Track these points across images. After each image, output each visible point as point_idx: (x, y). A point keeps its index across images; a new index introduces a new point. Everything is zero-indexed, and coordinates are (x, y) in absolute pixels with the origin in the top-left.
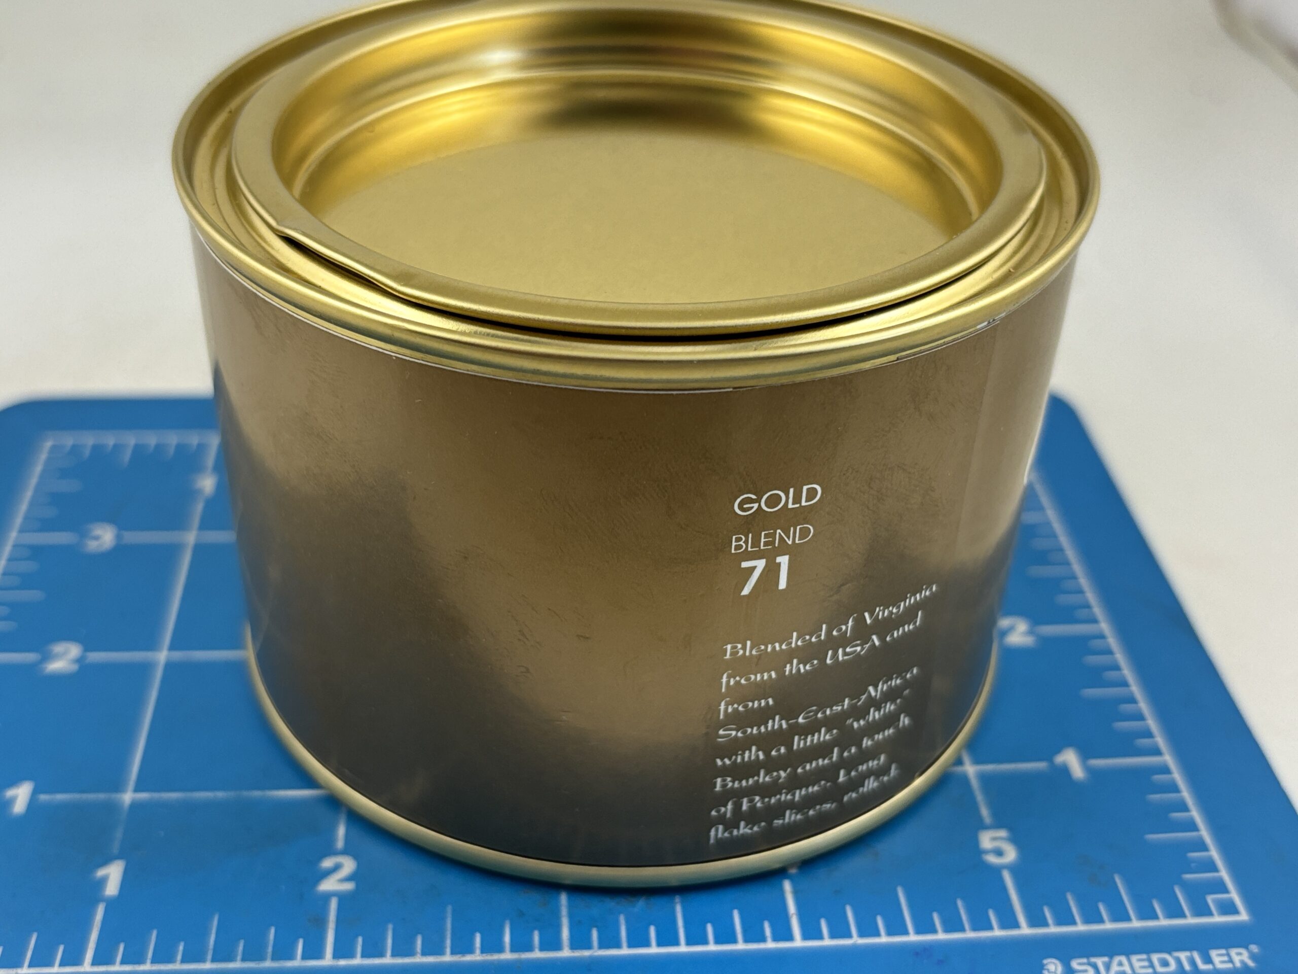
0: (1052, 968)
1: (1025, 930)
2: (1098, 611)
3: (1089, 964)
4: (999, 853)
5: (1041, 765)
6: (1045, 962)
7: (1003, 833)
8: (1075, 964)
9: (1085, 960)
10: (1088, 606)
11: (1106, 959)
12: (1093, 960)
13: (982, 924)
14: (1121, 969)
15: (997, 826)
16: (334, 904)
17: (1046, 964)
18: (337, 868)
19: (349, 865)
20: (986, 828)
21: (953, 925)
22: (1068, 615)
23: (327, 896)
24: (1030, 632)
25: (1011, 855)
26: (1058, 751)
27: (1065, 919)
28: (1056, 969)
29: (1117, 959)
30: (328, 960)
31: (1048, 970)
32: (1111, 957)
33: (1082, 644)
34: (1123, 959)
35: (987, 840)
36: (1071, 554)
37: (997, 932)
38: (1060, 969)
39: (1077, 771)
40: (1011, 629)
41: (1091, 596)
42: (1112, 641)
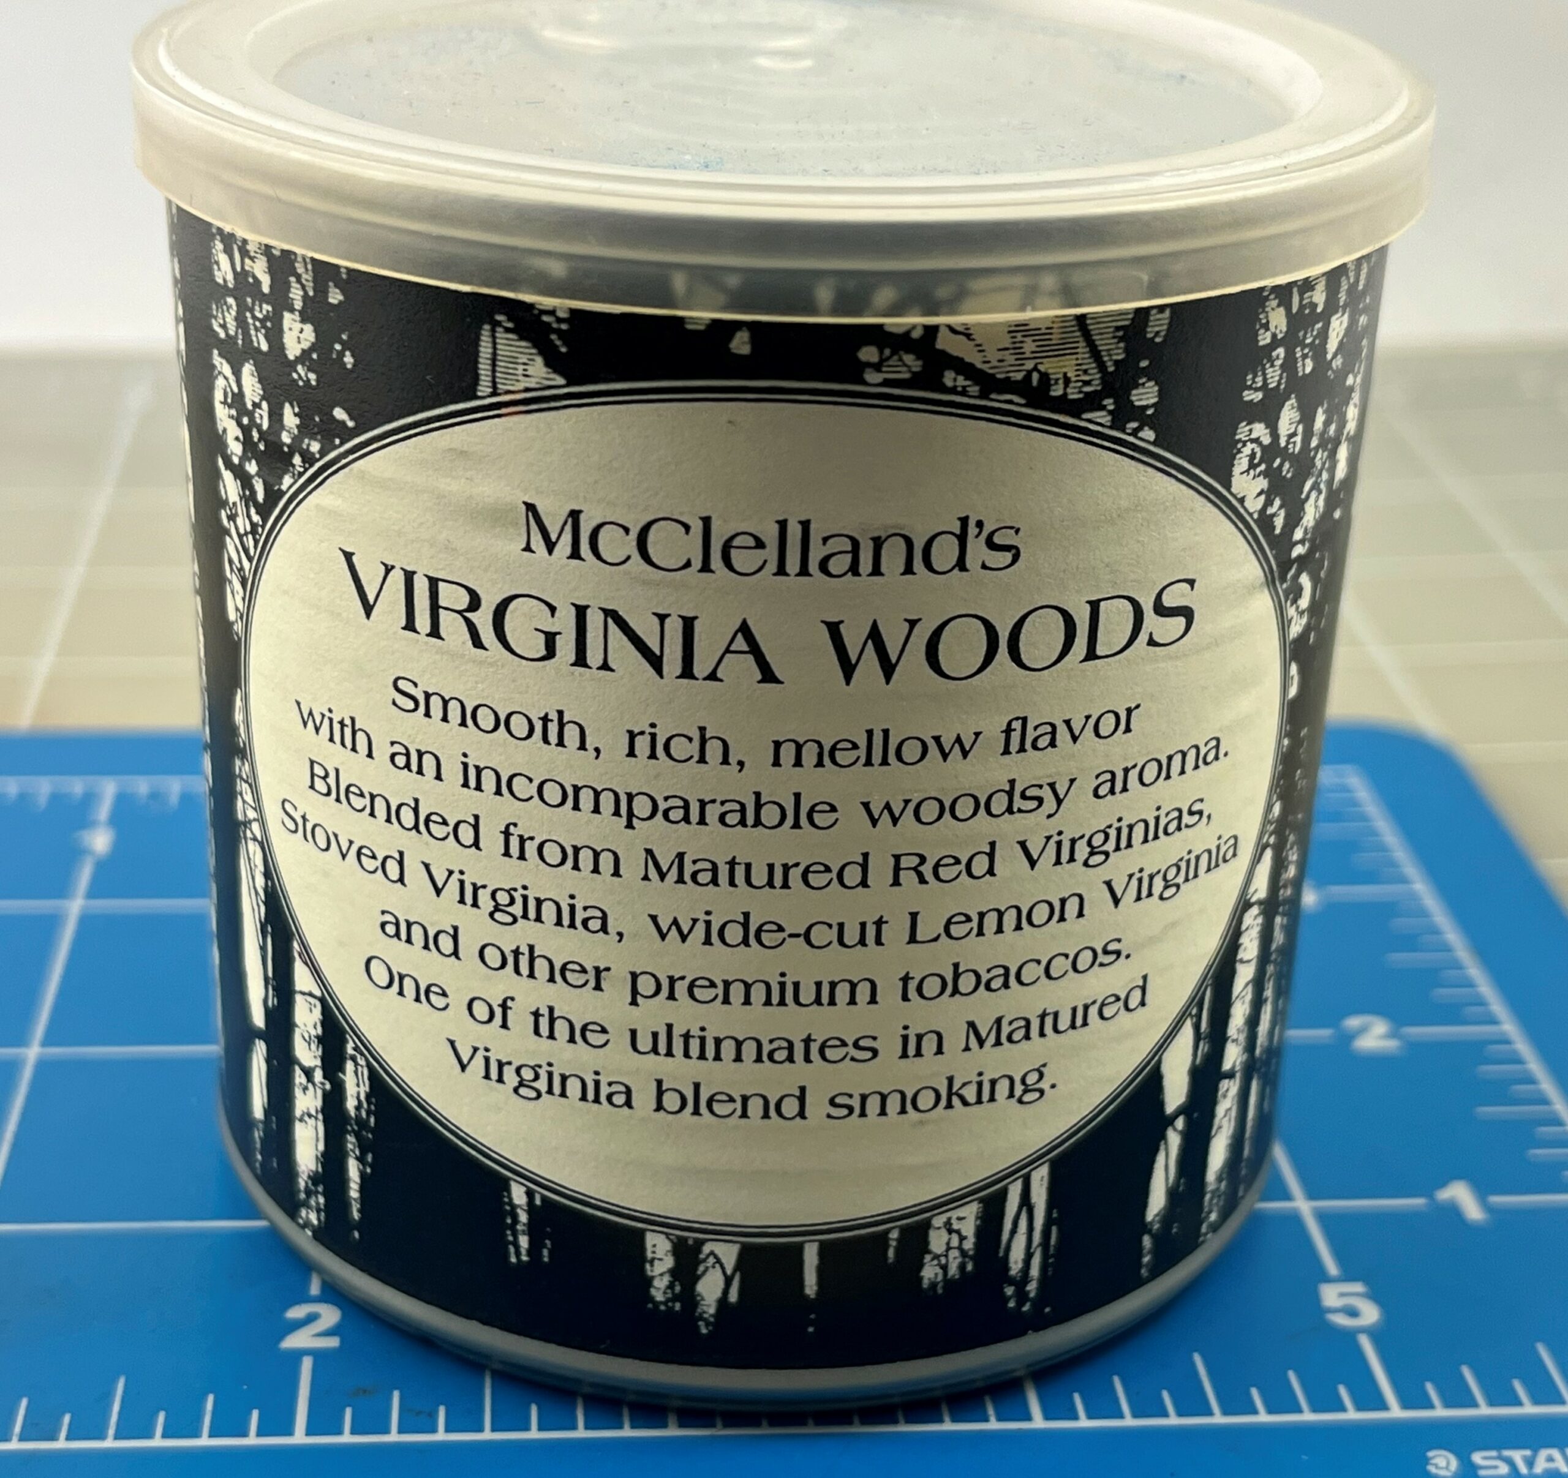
0: (1442, 1462)
1: (1396, 1412)
2: (1497, 1007)
3: (1500, 1458)
4: (1353, 1313)
5: (1419, 1202)
6: (1430, 1454)
7: (1358, 1287)
8: (1477, 1458)
9: (1494, 1453)
10: (1481, 1003)
11: (1528, 1453)
12: (1506, 1453)
13: (1327, 1402)
14: (1551, 1465)
15: (1348, 1276)
16: (307, 1364)
17: (1433, 1457)
18: (312, 1318)
19: (330, 1316)
20: (1328, 1280)
21: (1281, 1402)
22: (1452, 1014)
23: (297, 1355)
24: (1392, 1035)
25: (1370, 1314)
26: (1443, 1184)
27: (1458, 1396)
28: (1448, 1463)
29: (1543, 1454)
30: (299, 1437)
31: (1436, 1466)
32: (1535, 1452)
33: (1476, 1050)
34: (1555, 1453)
35: (1331, 1296)
36: (1453, 936)
37: (1352, 1415)
38: (1454, 1464)
39: (1473, 1211)
40: (1363, 1030)
41: (1486, 989)
42: (1523, 1047)
